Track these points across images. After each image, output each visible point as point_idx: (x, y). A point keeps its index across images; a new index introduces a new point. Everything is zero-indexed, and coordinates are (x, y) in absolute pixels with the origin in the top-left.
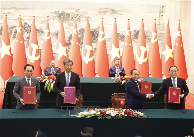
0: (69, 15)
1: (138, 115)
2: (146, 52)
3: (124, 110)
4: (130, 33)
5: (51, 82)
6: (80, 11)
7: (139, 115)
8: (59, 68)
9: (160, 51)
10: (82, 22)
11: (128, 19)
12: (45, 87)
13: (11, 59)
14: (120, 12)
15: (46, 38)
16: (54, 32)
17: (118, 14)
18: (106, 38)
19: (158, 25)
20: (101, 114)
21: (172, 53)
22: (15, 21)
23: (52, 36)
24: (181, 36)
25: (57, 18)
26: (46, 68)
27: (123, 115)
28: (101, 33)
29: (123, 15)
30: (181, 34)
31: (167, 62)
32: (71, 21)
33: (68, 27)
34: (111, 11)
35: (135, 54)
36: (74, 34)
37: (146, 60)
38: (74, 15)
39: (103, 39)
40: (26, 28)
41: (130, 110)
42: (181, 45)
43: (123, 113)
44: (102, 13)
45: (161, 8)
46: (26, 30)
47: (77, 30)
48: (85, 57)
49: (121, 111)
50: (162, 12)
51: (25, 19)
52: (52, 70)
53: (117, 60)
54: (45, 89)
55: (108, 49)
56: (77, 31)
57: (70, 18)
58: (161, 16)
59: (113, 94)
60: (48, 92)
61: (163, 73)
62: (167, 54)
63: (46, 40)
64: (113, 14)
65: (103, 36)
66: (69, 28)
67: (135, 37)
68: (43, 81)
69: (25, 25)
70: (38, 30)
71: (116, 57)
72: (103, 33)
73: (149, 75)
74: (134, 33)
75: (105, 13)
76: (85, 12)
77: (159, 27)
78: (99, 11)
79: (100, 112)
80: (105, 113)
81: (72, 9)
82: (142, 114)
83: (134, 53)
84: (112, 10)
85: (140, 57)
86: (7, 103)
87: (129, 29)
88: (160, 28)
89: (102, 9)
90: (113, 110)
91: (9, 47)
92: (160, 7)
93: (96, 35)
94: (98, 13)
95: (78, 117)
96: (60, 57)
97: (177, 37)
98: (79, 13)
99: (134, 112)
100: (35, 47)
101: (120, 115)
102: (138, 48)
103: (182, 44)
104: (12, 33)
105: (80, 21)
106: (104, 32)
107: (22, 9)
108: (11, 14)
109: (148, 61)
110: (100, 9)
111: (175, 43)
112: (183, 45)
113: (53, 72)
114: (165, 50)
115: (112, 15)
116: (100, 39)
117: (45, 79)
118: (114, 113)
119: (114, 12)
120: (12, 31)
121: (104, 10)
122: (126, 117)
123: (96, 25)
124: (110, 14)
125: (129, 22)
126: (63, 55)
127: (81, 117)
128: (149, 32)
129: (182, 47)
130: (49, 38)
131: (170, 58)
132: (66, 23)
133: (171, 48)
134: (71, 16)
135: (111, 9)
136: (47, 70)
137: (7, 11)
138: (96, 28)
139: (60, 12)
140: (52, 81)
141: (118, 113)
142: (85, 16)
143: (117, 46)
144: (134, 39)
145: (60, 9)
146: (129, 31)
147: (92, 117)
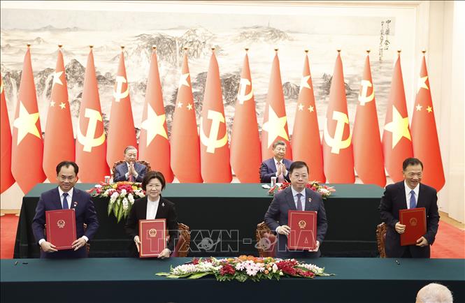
0: (173, 42)
1: (309, 272)
2: (347, 127)
3: (278, 262)
4: (310, 82)
5: (124, 196)
6: (198, 33)
7: (311, 271)
8: (146, 164)
9: (381, 122)
10: (204, 58)
11: (307, 51)
12: (110, 207)
13: (41, 143)
14: (289, 34)
15: (119, 96)
16: (139, 82)
17: (287, 40)
18: (256, 93)
19: (376, 63)
20: (224, 270)
21: (409, 128)
22: (51, 58)
23: (136, 91)
24: (427, 88)
25: (147, 50)
26: (118, 164)
27: (274, 271)
28: (244, 83)
29: (297, 40)
30: (427, 82)
31: (395, 147)
32: (178, 57)
33: (172, 69)
34: (269, 33)
35: (323, 131)
36: (183, 85)
37: (347, 144)
38: (184, 43)
39: (249, 97)
40: (77, 74)
41: (292, 260)
42: (429, 109)
43: (275, 269)
44: (248, 38)
45: (385, 24)
46: (76, 78)
47: (189, 76)
48: (208, 137)
49: (271, 264)
50: (388, 33)
51: (74, 52)
52: (129, 169)
53: (279, 144)
54: (109, 212)
55: (260, 120)
56: (188, 79)
57: (175, 49)
58: (384, 42)
59: (260, 225)
60: (116, 219)
61: (387, 174)
62: (396, 129)
63: (118, 100)
64: (274, 40)
65: (249, 89)
66: (174, 73)
67: (326, 92)
68: (106, 194)
69: (74, 67)
70: (104, 78)
71: (279, 138)
72: (249, 84)
73: (354, 178)
74: (322, 82)
75: (255, 36)
76: (211, 35)
77: (380, 68)
78: (242, 32)
79: (221, 266)
80: (234, 268)
81: (180, 28)
82: (318, 270)
83: (320, 129)
84: (272, 31)
85: (333, 136)
86: (24, 245)
87: (308, 72)
88: (382, 70)
89: (248, 28)
90: (252, 262)
91: (34, 117)
92: (383, 22)
93: (236, 87)
94: (239, 38)
95: (171, 276)
96: (150, 139)
97: (418, 90)
98: (196, 39)
99: (300, 265)
100: (93, 116)
101: (266, 272)
102: (329, 115)
103: (431, 106)
104: (44, 85)
105: (198, 56)
106: (250, 81)
107: (68, 29)
108: (42, 42)
109: (352, 146)
110: (245, 28)
111: (416, 105)
112: (432, 109)
113: (132, 174)
114: (392, 121)
115: (271, 41)
116: (242, 98)
117: (110, 190)
118: (254, 268)
119: (276, 34)
120: (44, 81)
121: (254, 31)
122: (281, 276)
123: (236, 65)
124: (267, 39)
125: (307, 58)
126: (158, 135)
127: (178, 277)
128: (356, 79)
129: (432, 113)
130: (125, 95)
131: (404, 139)
132: (166, 60)
133: (405, 115)
134: (177, 45)
135: (269, 28)
136: (119, 168)
137: (34, 35)
138: (235, 72)
139: (154, 37)
140: (126, 193)
141: (263, 269)
142: (210, 45)
143: (282, 113)
144: (324, 96)
145: (152, 30)
146: (308, 77)
147: (203, 277)
